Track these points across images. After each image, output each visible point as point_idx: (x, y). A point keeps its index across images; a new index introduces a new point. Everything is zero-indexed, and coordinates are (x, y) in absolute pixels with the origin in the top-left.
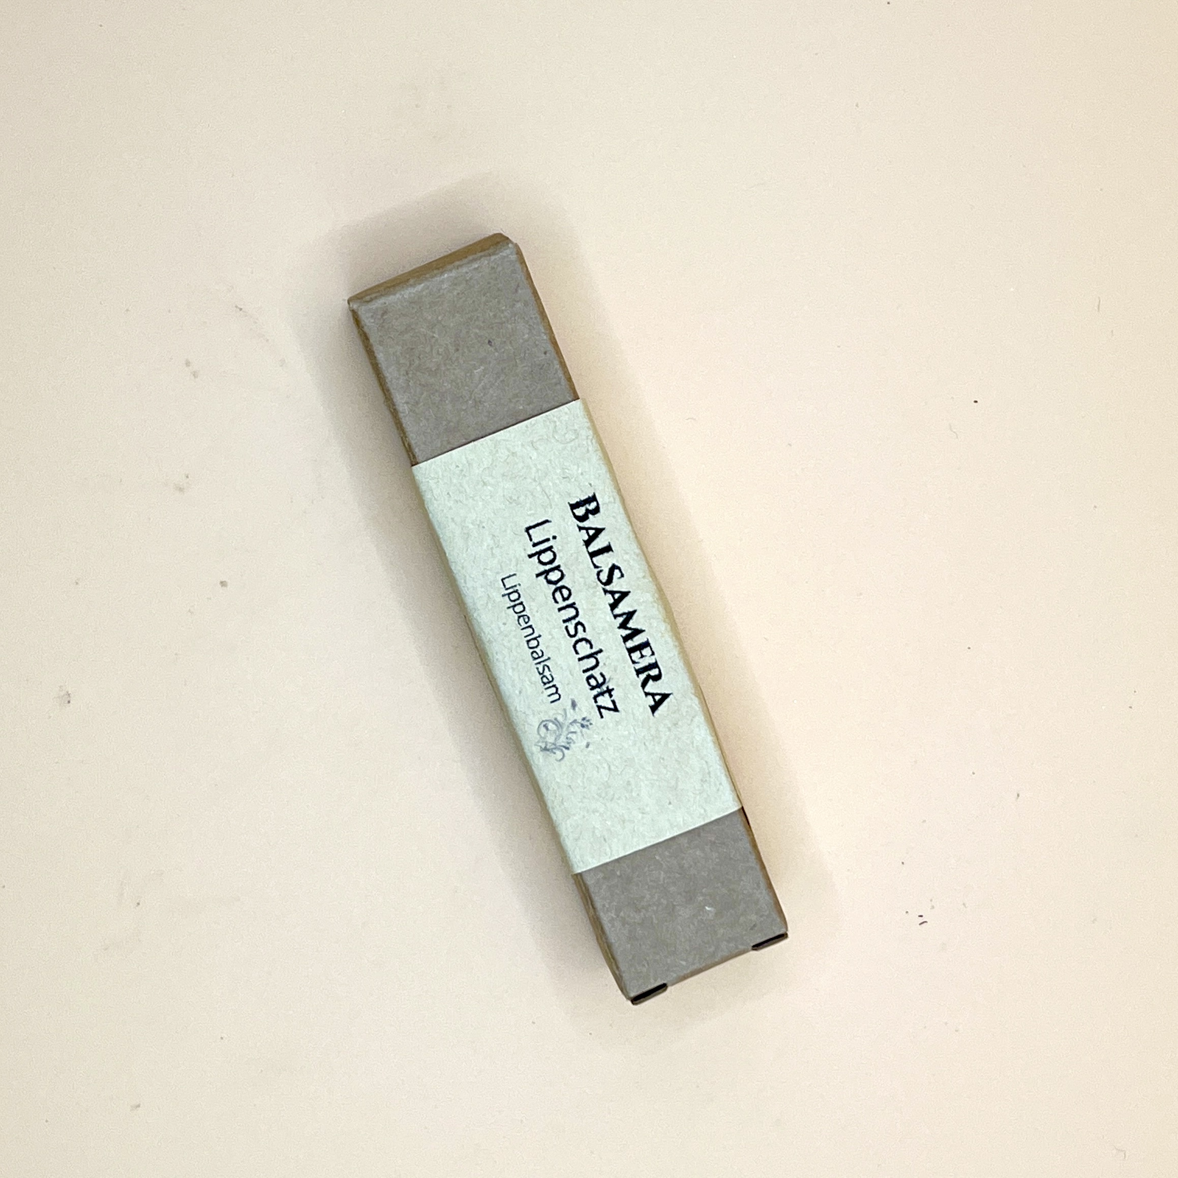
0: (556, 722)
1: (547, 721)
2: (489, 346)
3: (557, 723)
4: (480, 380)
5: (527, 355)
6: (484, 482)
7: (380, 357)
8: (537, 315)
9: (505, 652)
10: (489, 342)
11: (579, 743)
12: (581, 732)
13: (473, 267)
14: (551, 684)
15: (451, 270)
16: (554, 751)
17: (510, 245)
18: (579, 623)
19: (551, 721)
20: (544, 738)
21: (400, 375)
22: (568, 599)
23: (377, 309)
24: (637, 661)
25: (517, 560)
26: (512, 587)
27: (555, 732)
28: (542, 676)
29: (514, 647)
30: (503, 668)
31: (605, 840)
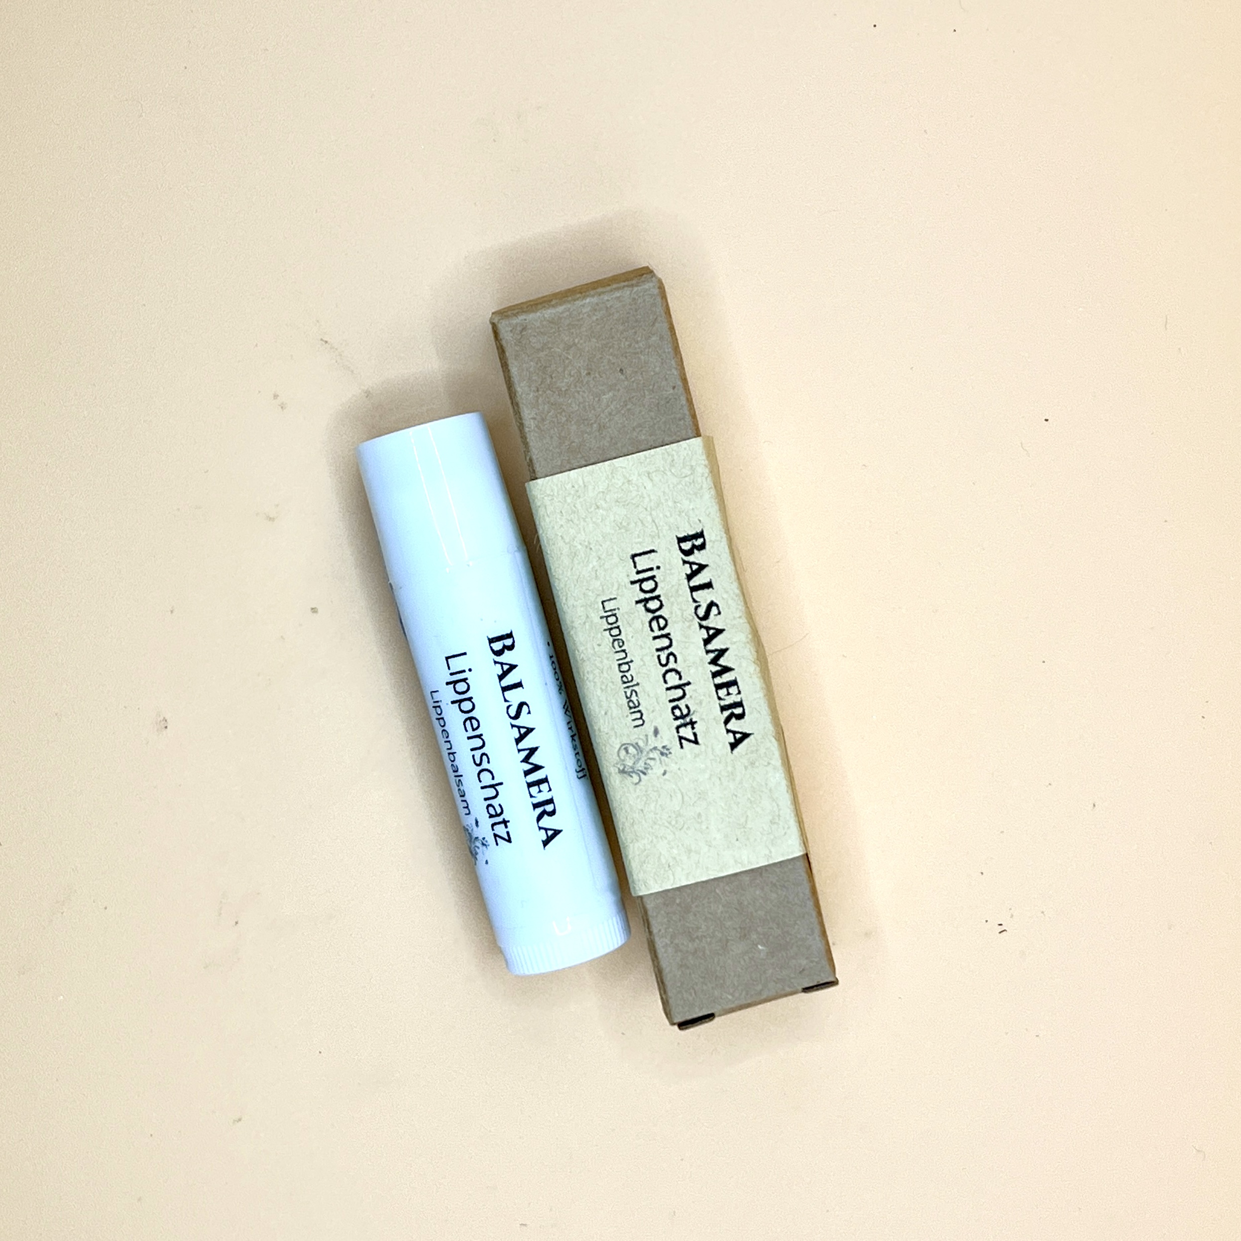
0: (636, 746)
1: (628, 744)
2: (620, 374)
3: (637, 748)
4: (608, 406)
5: (655, 387)
6: (597, 505)
7: (514, 370)
8: (670, 350)
9: (597, 672)
10: (621, 370)
11: (657, 769)
12: (660, 759)
13: (614, 296)
14: (636, 710)
15: (593, 296)
16: (631, 774)
17: (654, 279)
18: (672, 654)
19: (632, 745)
20: (623, 761)
21: (530, 390)
22: (663, 629)
23: (517, 324)
24: (722, 697)
25: (619, 585)
26: (611, 610)
27: (634, 756)
28: (628, 700)
29: (605, 668)
30: (592, 688)
31: (669, 866)
